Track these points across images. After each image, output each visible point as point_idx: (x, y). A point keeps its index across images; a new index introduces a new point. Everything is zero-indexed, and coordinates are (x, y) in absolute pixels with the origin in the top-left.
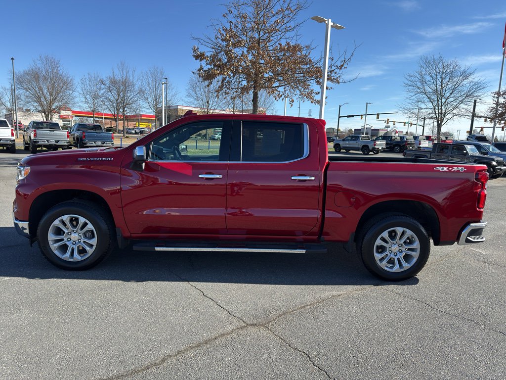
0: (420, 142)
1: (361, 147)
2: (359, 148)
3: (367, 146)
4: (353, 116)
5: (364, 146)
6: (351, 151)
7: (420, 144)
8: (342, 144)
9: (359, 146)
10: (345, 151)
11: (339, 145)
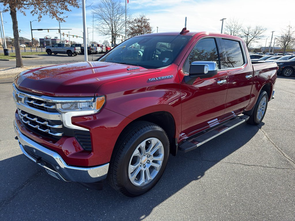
0: (96, 48)
1: (66, 51)
2: (65, 52)
3: (71, 51)
4: (42, 30)
5: (68, 51)
6: (58, 54)
7: (97, 49)
8: (52, 49)
9: (65, 51)
10: (54, 54)
11: (50, 50)
